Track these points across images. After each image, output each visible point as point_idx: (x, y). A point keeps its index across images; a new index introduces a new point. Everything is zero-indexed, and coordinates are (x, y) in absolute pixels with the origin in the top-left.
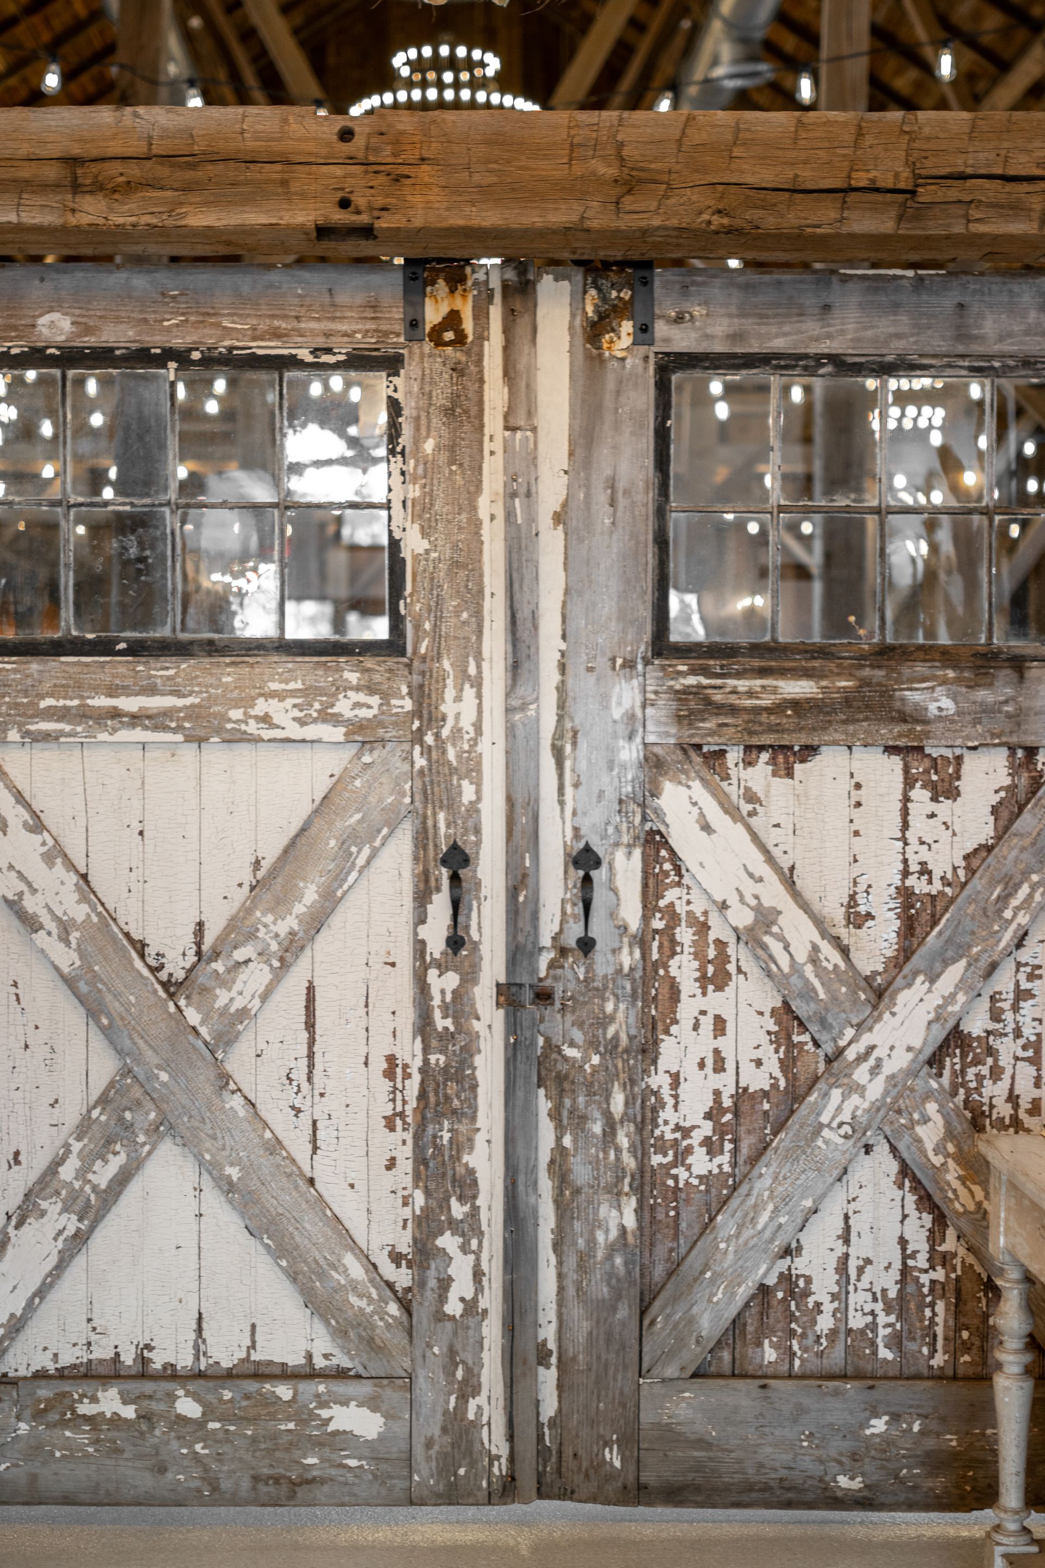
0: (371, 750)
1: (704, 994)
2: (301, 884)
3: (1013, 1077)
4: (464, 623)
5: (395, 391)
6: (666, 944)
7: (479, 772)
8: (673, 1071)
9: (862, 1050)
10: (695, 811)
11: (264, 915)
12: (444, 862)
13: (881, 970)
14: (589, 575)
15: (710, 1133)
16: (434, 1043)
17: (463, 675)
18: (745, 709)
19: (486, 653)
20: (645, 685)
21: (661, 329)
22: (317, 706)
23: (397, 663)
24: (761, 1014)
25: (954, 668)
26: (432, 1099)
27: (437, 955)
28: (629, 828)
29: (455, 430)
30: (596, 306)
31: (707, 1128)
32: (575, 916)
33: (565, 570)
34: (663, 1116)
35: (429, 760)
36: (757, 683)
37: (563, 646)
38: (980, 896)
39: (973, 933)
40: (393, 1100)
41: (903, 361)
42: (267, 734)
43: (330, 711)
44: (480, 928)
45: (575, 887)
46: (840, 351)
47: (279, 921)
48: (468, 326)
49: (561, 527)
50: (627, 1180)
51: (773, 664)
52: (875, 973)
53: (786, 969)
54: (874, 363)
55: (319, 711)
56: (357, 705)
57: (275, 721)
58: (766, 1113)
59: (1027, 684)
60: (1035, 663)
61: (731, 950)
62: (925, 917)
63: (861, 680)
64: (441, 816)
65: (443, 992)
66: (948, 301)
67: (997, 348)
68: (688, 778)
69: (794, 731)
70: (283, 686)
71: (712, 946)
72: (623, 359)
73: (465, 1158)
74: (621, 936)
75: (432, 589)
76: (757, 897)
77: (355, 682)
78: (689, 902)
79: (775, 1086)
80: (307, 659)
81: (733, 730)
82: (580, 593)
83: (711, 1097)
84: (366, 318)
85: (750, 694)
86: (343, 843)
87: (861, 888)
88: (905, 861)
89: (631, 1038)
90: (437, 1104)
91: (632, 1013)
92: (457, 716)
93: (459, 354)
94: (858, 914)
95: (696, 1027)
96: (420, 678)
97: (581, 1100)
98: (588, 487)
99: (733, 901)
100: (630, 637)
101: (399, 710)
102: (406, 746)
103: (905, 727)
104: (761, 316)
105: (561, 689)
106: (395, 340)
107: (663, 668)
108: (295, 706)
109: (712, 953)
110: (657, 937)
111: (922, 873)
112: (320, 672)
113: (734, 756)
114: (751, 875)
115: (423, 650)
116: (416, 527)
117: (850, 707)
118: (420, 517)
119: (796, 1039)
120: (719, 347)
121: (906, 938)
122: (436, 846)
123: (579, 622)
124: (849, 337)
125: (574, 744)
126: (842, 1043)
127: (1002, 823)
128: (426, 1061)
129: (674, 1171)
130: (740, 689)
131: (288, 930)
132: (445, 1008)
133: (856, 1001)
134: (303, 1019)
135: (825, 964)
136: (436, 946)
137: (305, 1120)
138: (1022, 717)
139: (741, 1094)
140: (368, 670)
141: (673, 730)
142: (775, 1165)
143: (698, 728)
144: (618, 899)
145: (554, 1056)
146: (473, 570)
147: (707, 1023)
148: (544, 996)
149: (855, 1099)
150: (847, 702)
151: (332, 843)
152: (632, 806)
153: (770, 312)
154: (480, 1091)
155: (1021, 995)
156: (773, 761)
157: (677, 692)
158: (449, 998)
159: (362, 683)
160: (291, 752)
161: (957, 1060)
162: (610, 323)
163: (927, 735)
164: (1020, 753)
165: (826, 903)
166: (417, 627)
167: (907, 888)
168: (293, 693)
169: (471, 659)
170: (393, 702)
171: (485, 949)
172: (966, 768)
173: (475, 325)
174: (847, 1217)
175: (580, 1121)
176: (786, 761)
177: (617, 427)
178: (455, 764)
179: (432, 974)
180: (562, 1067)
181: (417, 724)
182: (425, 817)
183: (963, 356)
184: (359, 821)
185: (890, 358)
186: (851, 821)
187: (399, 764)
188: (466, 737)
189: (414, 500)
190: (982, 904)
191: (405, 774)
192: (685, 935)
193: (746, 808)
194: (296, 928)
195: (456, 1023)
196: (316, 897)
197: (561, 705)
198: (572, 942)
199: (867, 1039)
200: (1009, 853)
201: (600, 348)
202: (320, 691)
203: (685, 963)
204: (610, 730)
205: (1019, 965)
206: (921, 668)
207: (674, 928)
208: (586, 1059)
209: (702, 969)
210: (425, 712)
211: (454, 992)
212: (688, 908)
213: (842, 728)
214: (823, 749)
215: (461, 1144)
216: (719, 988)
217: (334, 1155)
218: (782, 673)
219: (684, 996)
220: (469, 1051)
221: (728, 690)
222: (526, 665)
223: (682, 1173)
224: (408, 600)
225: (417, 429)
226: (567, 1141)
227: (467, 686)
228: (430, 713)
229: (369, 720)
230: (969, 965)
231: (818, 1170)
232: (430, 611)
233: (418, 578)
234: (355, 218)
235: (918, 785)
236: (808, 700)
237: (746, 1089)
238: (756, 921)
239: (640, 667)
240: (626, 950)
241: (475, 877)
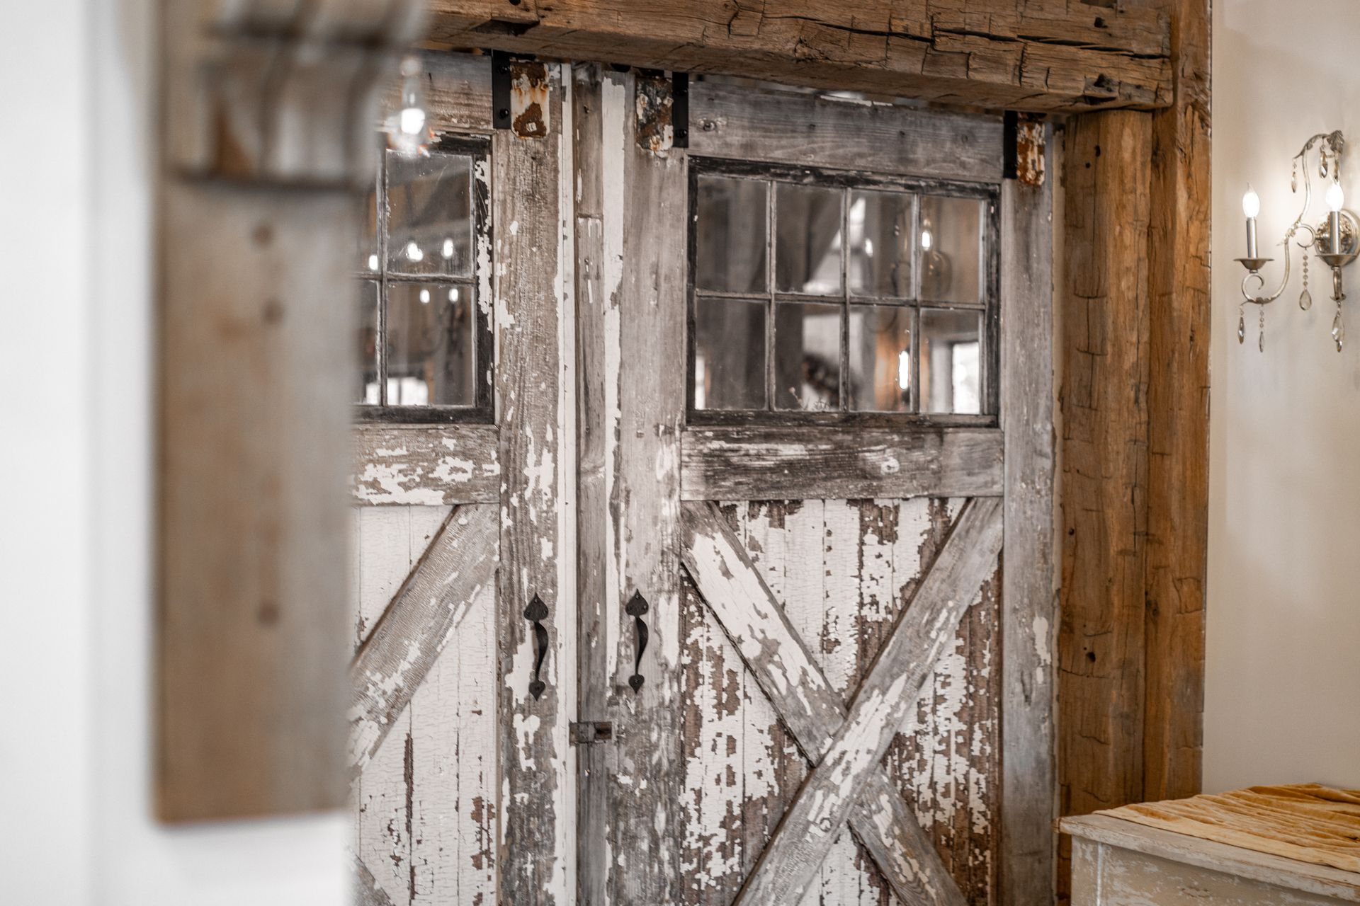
0: (466, 513)
1: (720, 718)
2: (406, 642)
3: (933, 768)
4: (542, 393)
5: (483, 174)
6: (692, 677)
7: (555, 530)
8: (697, 788)
9: (837, 756)
10: (718, 559)
11: (373, 674)
12: (528, 614)
13: (845, 687)
14: (639, 351)
15: (723, 840)
16: (519, 783)
17: (542, 442)
18: (754, 469)
19: (560, 421)
20: (681, 449)
21: (694, 135)
22: (419, 471)
23: (488, 430)
24: (761, 731)
25: (899, 433)
26: (518, 835)
27: (522, 702)
28: (669, 576)
29: (535, 215)
30: (645, 109)
31: (722, 835)
32: (627, 657)
33: (620, 345)
34: (689, 828)
35: (514, 520)
36: (763, 447)
37: (619, 415)
38: (916, 621)
39: (911, 652)
40: (480, 840)
41: (861, 176)
42: (376, 499)
43: (431, 476)
44: (556, 672)
45: (628, 631)
46: (821, 165)
47: (387, 679)
48: (546, 119)
49: (617, 307)
50: (668, 889)
51: (775, 430)
52: (842, 690)
53: (784, 692)
54: (841, 176)
55: (421, 476)
56: (454, 470)
57: (383, 486)
58: (764, 816)
59: (945, 446)
60: (951, 430)
61: (739, 679)
62: (874, 641)
63: (835, 443)
64: (525, 572)
65: (526, 735)
66: (893, 129)
67: (927, 170)
68: (713, 530)
69: (789, 488)
70: (390, 453)
71: (726, 676)
72: (665, 159)
73: (546, 886)
74: (663, 672)
75: (516, 361)
76: (763, 632)
77: (452, 448)
78: (709, 639)
79: (771, 793)
80: (410, 426)
81: (746, 487)
82: (632, 368)
83: (725, 807)
84: (461, 104)
85: (759, 456)
86: (442, 601)
87: (832, 619)
88: (861, 594)
89: (671, 762)
90: (522, 840)
91: (672, 740)
92: (538, 479)
93: (538, 144)
94: (829, 640)
95: (714, 749)
96: (506, 444)
97: (632, 821)
98: (638, 272)
99: (746, 636)
100: (669, 407)
101: (490, 474)
102: (495, 508)
103: (866, 483)
104: (766, 130)
105: (617, 453)
106: (485, 127)
107: (695, 434)
108: (400, 471)
109: (725, 682)
110: (685, 671)
111: (872, 604)
112: (422, 439)
113: (742, 509)
114: (759, 613)
115: (509, 418)
116: (503, 303)
117: (828, 466)
118: (507, 294)
119: (786, 751)
120: (736, 154)
121: (861, 659)
122: (520, 599)
123: (631, 393)
124: (827, 153)
125: (627, 502)
126: (823, 751)
127: (925, 560)
128: (513, 800)
129: (698, 876)
130: (752, 452)
131: (394, 687)
132: (528, 748)
133: (832, 715)
134: (402, 771)
135: (811, 685)
136: (521, 693)
137: (404, 867)
138: (943, 473)
139: (748, 803)
140: (463, 437)
141: (702, 489)
142: (776, 860)
143: (721, 487)
144: (661, 640)
145: (612, 784)
146: (550, 344)
147: (722, 743)
148: (603, 731)
149: (832, 798)
150: (826, 462)
151: (433, 601)
152: (672, 557)
153: (772, 127)
154: (557, 823)
155: (939, 699)
156: (770, 514)
157: (705, 455)
158: (531, 740)
159: (458, 449)
160: (393, 515)
161: (896, 757)
162: (656, 125)
163: (880, 488)
164: (936, 503)
165: (807, 633)
166: (504, 396)
167: (862, 617)
168: (398, 459)
169: (548, 427)
170: (485, 466)
171: (560, 693)
172: (901, 515)
173: (551, 118)
174: (822, 898)
175: (632, 839)
176: (779, 514)
177: (660, 220)
178: (535, 523)
179: (518, 718)
180: (618, 794)
181: (504, 487)
182: (511, 573)
183: (901, 175)
184: (455, 580)
185: (853, 173)
186: (825, 563)
187: (489, 525)
188: (545, 498)
189: (501, 278)
190: (916, 628)
191: (495, 534)
192: (706, 668)
193: (751, 554)
194: (401, 684)
195: (538, 763)
196: (419, 653)
197: (617, 468)
198: (625, 681)
199: (840, 746)
200: (934, 584)
201: (648, 148)
202: (423, 457)
203: (706, 693)
204: (655, 489)
205: (936, 675)
206: (876, 434)
207: (697, 663)
208: (636, 784)
209: (718, 697)
210: (511, 476)
211: (536, 734)
212: (708, 644)
213: (822, 484)
214: (806, 502)
215: (543, 874)
216: (731, 713)
217: (430, 898)
218: (781, 438)
219: (705, 721)
220: (548, 787)
221: (742, 453)
222: (596, 432)
223: (702, 876)
224: (497, 371)
225: (504, 212)
226: (621, 860)
227: (545, 451)
228: (515, 476)
229: (464, 484)
230: (908, 678)
231: (807, 861)
232: (514, 382)
233: (505, 351)
234: (524, 14)
235: (870, 530)
236: (799, 461)
237: (750, 798)
238: (763, 652)
239: (677, 433)
240: (667, 685)
241: (552, 627)
